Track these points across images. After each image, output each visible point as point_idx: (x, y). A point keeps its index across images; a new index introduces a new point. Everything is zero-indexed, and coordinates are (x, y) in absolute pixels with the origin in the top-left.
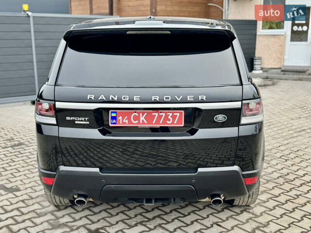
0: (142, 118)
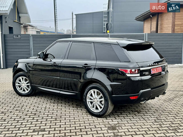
0: (156, 70)
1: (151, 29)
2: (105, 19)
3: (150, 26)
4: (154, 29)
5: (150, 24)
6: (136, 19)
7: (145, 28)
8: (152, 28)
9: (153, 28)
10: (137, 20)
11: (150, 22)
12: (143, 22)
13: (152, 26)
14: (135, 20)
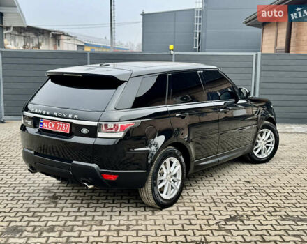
1: (276, 45)
2: (198, 24)
3: (274, 37)
4: (282, 45)
5: (274, 33)
6: (246, 23)
7: (264, 42)
8: (278, 41)
9: (281, 42)
10: (248, 25)
11: (275, 28)
12: (260, 30)
13: (278, 37)
14: (245, 25)
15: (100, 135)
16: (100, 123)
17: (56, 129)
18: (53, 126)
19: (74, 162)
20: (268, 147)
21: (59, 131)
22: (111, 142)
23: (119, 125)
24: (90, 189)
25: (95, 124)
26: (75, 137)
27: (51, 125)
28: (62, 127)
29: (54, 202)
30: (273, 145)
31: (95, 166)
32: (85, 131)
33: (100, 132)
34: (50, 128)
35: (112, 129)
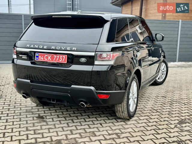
6: (112, 3)
11: (131, 6)
15: (96, 63)
16: (96, 53)
17: (52, 60)
18: (49, 58)
19: (73, 86)
20: (163, 74)
21: (56, 62)
22: (105, 68)
23: (111, 55)
24: (87, 107)
25: (93, 54)
26: (73, 66)
27: (47, 57)
28: (59, 59)
29: (44, 121)
30: (165, 73)
31: (92, 88)
32: (83, 60)
33: (96, 60)
34: (46, 60)
35: (105, 58)
